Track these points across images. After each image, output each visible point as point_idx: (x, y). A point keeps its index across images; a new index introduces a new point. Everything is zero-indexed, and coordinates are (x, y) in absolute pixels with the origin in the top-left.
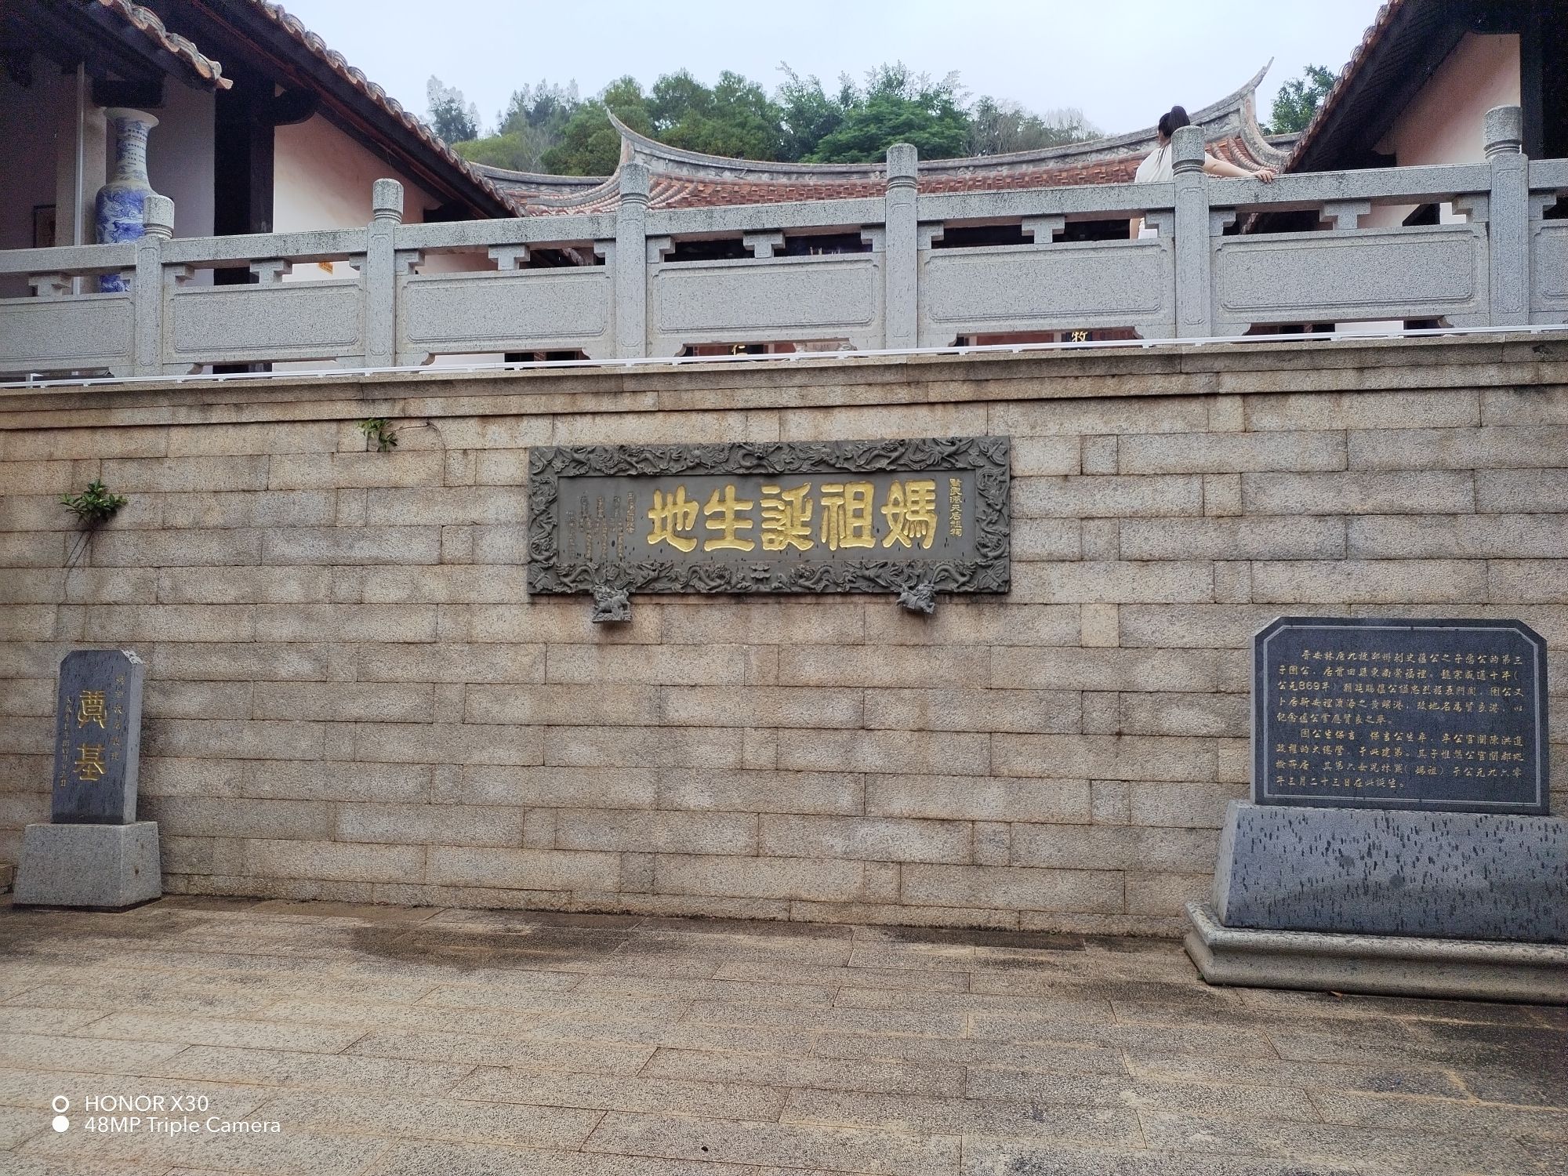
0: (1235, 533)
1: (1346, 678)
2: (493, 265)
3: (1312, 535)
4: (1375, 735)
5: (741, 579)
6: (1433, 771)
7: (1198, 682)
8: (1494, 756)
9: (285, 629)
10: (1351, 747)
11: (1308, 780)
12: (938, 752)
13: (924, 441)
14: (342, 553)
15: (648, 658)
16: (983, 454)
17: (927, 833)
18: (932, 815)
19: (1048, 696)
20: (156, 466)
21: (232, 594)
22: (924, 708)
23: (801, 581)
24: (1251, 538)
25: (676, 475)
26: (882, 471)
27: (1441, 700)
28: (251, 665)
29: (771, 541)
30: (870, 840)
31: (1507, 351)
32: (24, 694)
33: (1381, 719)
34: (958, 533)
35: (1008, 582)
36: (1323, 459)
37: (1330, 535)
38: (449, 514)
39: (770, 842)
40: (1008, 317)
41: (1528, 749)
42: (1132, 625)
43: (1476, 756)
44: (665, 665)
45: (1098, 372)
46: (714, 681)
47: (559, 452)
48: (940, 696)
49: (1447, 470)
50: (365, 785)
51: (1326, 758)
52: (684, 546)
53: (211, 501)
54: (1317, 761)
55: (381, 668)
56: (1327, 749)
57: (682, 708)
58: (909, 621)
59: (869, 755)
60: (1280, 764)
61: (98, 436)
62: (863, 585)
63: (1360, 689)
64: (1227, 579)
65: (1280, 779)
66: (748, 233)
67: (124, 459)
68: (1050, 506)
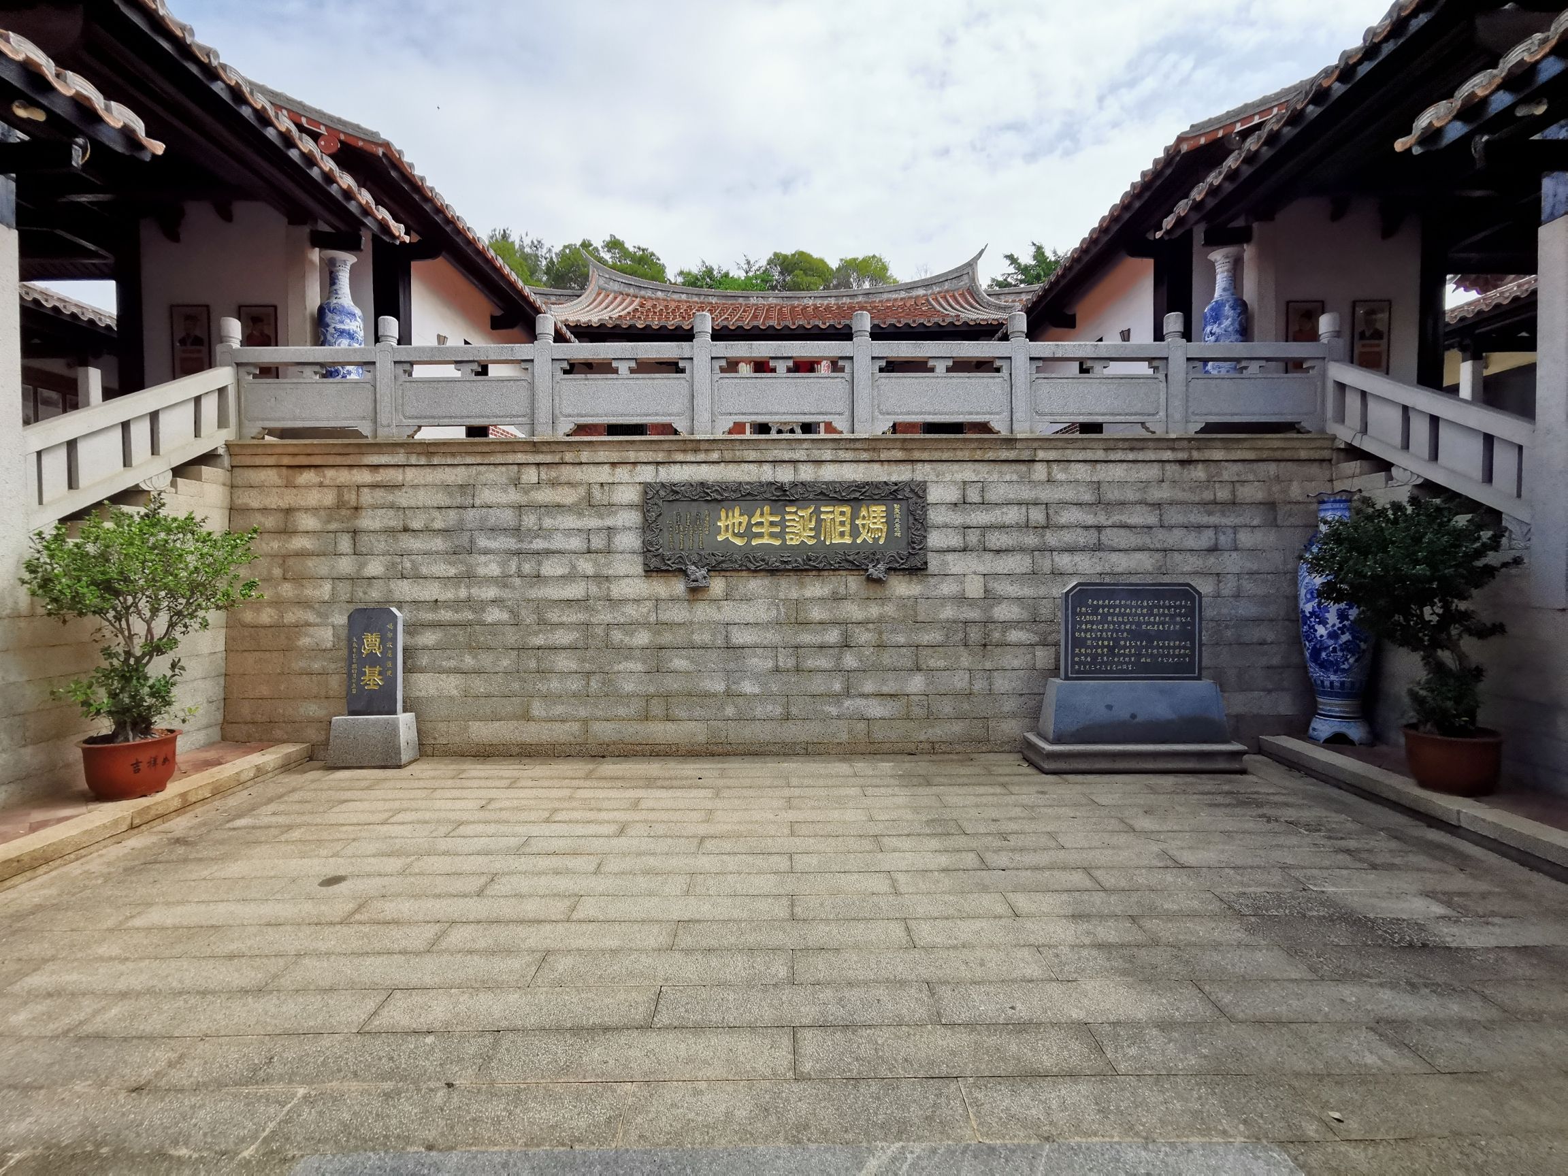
0: (1043, 536)
1: (1109, 614)
2: (616, 371)
3: (1082, 538)
4: (1122, 643)
5: (774, 561)
6: (1149, 660)
7: (1025, 615)
8: (1177, 652)
9: (491, 593)
10: (1111, 649)
11: (1090, 667)
12: (887, 658)
13: (880, 483)
14: (525, 546)
15: (718, 608)
16: (912, 491)
17: (884, 702)
18: (885, 693)
19: (948, 625)
20: (397, 492)
21: (452, 571)
22: (880, 633)
23: (811, 563)
24: (1052, 539)
25: (733, 500)
26: (856, 499)
27: (1153, 624)
28: (470, 616)
29: (792, 539)
30: (851, 708)
31: (1177, 443)
32: (312, 636)
33: (1125, 634)
34: (899, 535)
35: (926, 563)
36: (1088, 497)
37: (1090, 538)
38: (594, 523)
39: (794, 711)
40: (921, 413)
41: (1192, 649)
42: (991, 585)
43: (1169, 652)
44: (729, 612)
45: (973, 446)
46: (759, 621)
47: (663, 485)
48: (889, 626)
49: (1146, 504)
50: (546, 687)
51: (1099, 655)
52: (739, 542)
53: (436, 514)
54: (1095, 657)
55: (553, 616)
56: (1099, 651)
57: (740, 637)
58: (872, 586)
59: (850, 661)
60: (1077, 659)
61: (355, 471)
62: (846, 565)
63: (1115, 619)
64: (1040, 561)
65: (1077, 667)
66: (772, 358)
67: (374, 486)
68: (948, 520)
